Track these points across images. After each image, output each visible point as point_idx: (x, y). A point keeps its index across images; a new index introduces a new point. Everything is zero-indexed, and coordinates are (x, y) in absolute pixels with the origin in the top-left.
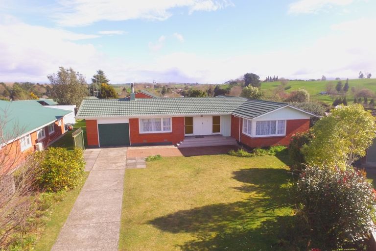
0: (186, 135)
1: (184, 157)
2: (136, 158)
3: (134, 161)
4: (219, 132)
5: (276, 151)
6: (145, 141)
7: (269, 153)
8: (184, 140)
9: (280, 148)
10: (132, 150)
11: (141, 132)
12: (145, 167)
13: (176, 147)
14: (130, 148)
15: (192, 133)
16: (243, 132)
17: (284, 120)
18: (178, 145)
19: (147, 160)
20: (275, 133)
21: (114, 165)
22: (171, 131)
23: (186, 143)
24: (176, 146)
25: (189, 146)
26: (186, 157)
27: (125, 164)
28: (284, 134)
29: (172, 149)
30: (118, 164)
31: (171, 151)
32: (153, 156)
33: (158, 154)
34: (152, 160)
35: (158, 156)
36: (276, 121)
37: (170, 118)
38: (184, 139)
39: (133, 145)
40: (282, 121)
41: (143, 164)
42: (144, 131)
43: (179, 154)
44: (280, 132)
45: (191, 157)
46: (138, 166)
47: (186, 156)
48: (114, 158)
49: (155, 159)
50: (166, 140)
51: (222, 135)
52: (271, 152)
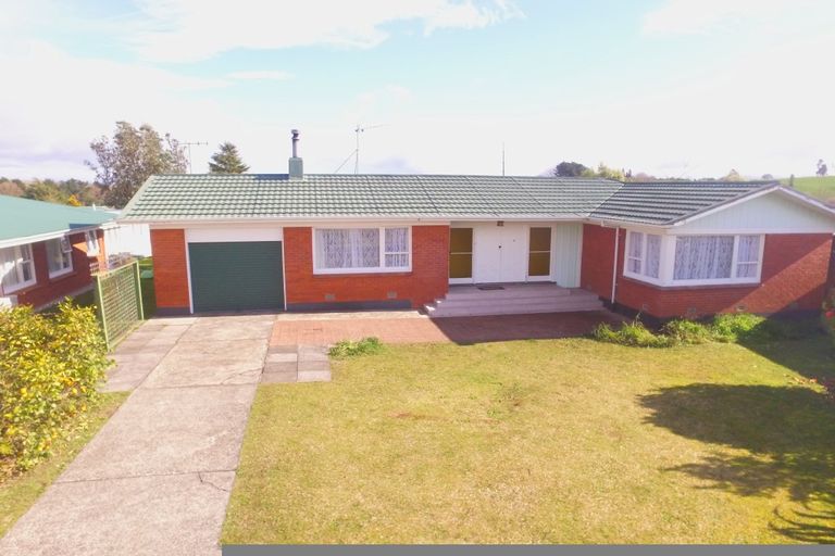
0: (452, 281)
1: (454, 346)
2: (300, 347)
3: (291, 357)
4: (548, 274)
5: (737, 330)
6: (329, 297)
7: (717, 334)
8: (448, 296)
9: (749, 322)
10: (288, 323)
11: (320, 268)
12: (329, 379)
13: (425, 316)
14: (284, 317)
15: (469, 275)
16: (627, 273)
17: (758, 236)
18: (430, 309)
19: (333, 353)
20: (727, 275)
21: (222, 369)
22: (408, 268)
23: (451, 305)
24: (423, 311)
25: (464, 313)
26: (460, 344)
27: (260, 365)
28: (756, 279)
29: (412, 320)
30: (236, 367)
31: (408, 326)
32: (352, 343)
33: (368, 336)
34: (351, 353)
35: (369, 340)
36: (733, 238)
37: (406, 229)
38: (447, 292)
39: (293, 310)
40: (750, 239)
41: (321, 369)
42: (329, 265)
43: (437, 335)
44: (745, 271)
45: (478, 345)
46: (305, 376)
47: (461, 342)
48: (230, 346)
49: (361, 349)
50: (392, 295)
51: (555, 283)
52: (722, 331)
